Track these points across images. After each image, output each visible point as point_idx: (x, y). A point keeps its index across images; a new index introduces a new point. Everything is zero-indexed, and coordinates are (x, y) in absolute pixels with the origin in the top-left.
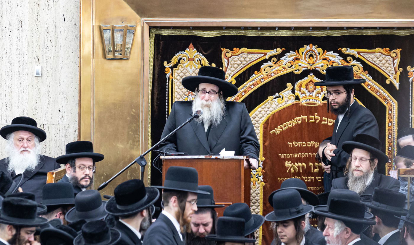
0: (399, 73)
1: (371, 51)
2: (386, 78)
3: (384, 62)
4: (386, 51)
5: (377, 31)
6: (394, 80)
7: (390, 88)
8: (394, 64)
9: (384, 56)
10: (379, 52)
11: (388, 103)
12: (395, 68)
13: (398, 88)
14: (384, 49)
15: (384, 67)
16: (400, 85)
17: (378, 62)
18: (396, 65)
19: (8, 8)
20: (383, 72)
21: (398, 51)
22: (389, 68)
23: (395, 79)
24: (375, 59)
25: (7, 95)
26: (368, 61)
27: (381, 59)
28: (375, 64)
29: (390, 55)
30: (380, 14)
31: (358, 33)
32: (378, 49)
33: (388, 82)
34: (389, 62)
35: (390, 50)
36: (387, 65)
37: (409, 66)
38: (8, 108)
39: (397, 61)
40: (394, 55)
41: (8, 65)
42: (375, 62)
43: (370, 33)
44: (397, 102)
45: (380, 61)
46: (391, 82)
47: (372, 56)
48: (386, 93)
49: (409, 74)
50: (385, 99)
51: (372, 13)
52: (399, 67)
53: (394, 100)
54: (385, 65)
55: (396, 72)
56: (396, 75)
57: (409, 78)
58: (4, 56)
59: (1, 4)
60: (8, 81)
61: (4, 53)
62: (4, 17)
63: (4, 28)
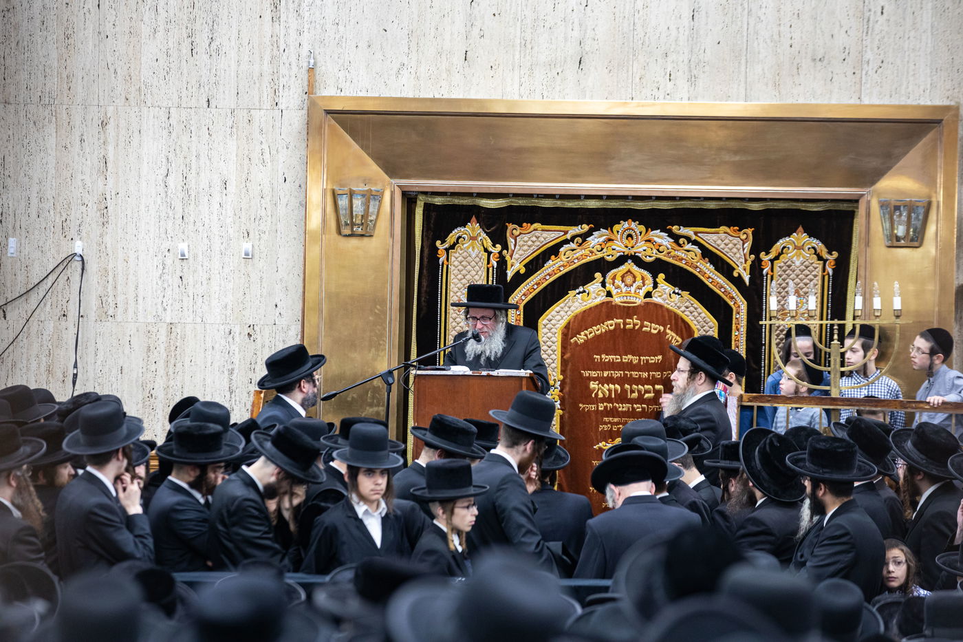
0: (749, 262)
1: (713, 230)
2: (734, 269)
3: (730, 245)
4: (734, 231)
5: (722, 203)
6: (743, 271)
7: (737, 282)
8: (744, 249)
9: (731, 238)
10: (725, 233)
11: (735, 303)
12: (744, 255)
13: (748, 284)
14: (732, 228)
15: (731, 254)
16: (750, 279)
17: (723, 246)
18: (747, 250)
19: (208, 162)
20: (729, 261)
21: (749, 231)
22: (738, 255)
23: (745, 270)
24: (719, 242)
25: (205, 283)
26: (709, 244)
27: (727, 241)
28: (719, 248)
29: (739, 237)
30: (722, 179)
31: (696, 205)
32: (723, 228)
33: (735, 274)
34: (738, 246)
35: (740, 230)
36: (735, 250)
37: (763, 253)
38: (204, 300)
39: (748, 245)
40: (744, 237)
41: (206, 241)
42: (719, 245)
43: (712, 205)
44: (746, 303)
45: (726, 245)
46: (739, 274)
47: (714, 237)
48: (735, 292)
49: (763, 263)
50: (732, 298)
51: (710, 178)
52: (750, 254)
53: (743, 299)
54: (732, 251)
55: (746, 261)
56: (745, 265)
57: (763, 269)
58: (201, 229)
59: (198, 156)
60: (206, 264)
61: (201, 225)
62: (202, 174)
63: (201, 190)
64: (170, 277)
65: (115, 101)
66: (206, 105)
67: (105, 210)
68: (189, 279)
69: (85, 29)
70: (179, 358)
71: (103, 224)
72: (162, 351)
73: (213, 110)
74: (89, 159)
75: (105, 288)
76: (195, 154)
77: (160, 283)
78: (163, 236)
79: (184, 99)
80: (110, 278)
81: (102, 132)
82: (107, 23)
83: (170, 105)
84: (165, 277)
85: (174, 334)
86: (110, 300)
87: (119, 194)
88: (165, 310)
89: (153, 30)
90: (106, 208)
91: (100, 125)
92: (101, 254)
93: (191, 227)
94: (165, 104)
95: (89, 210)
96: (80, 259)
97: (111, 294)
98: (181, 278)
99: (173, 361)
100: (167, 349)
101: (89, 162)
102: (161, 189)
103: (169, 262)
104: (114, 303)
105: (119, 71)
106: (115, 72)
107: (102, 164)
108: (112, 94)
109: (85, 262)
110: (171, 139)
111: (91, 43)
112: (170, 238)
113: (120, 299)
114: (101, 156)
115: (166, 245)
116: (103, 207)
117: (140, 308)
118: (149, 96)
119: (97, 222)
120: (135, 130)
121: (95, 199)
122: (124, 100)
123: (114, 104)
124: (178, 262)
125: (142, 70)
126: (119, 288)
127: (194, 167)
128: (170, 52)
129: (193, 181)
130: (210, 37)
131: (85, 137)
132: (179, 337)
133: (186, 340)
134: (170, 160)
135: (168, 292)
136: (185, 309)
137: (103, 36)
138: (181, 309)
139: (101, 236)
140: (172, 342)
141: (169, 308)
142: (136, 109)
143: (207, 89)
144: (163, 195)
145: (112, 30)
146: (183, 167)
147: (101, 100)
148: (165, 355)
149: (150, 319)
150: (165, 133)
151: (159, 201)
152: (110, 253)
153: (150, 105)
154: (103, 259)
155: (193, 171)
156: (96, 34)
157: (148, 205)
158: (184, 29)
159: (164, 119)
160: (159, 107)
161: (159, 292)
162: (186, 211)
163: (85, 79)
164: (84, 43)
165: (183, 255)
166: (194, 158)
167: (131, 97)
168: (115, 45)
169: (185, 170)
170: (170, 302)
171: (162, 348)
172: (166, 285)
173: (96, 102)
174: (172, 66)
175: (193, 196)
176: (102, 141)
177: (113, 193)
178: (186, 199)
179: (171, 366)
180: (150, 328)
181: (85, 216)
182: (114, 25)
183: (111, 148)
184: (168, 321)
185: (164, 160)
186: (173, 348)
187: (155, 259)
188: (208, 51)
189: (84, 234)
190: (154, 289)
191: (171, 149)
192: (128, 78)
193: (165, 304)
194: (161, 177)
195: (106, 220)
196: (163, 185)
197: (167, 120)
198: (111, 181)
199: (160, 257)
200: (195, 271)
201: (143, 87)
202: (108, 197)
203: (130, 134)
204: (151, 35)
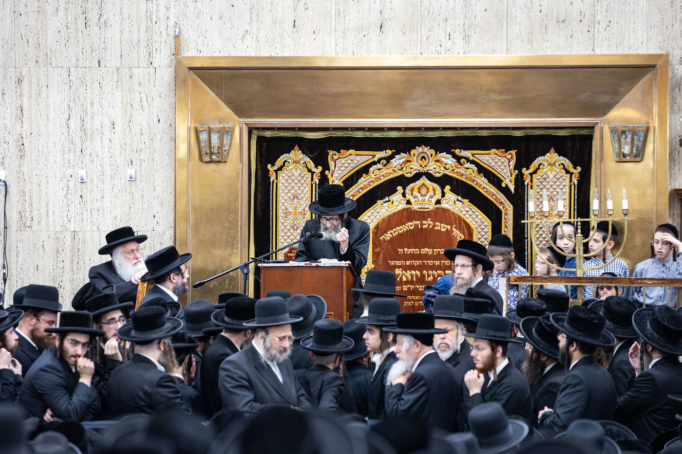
0: (514, 176)
1: (486, 152)
2: (502, 181)
3: (499, 163)
4: (502, 152)
5: (492, 131)
6: (509, 182)
7: (505, 191)
8: (509, 166)
9: (500, 158)
10: (495, 154)
11: (503, 207)
12: (510, 170)
13: (513, 192)
14: (500, 150)
15: (499, 169)
16: (515, 188)
17: (493, 164)
18: (512, 167)
19: (100, 108)
20: (498, 175)
21: (513, 152)
22: (505, 171)
23: (511, 181)
24: (491, 161)
25: (99, 200)
26: (484, 163)
27: (496, 160)
28: (491, 166)
29: (506, 157)
30: (491, 113)
31: (473, 133)
32: (494, 151)
33: (503, 185)
34: (505, 164)
35: (506, 152)
36: (502, 167)
37: (525, 168)
38: (99, 213)
39: (513, 163)
40: (510, 157)
41: (99, 168)
42: (490, 164)
43: (485, 133)
44: (512, 206)
45: (496, 163)
46: (506, 185)
47: (487, 157)
48: (502, 197)
49: (524, 176)
50: (501, 203)
51: (481, 112)
52: (514, 170)
53: (510, 204)
54: (501, 167)
55: (511, 175)
56: (511, 178)
57: (525, 181)
58: (95, 159)
59: (92, 104)
60: (100, 186)
61: (95, 156)
62: (96, 118)
63: (95, 130)
64: (73, 196)
65: (28, 64)
66: (97, 65)
67: (22, 146)
68: (87, 197)
69: (3, 9)
70: (80, 258)
71: (21, 157)
72: (68, 252)
73: (103, 69)
74: (9, 108)
75: (24, 205)
76: (89, 102)
77: (65, 201)
78: (67, 165)
79: (81, 61)
80: (27, 198)
81: (18, 87)
82: (20, 5)
83: (70, 66)
84: (70, 196)
85: (77, 239)
86: (27, 215)
87: (33, 134)
88: (69, 221)
89: (55, 9)
90: (23, 145)
91: (17, 82)
92: (20, 180)
93: (88, 157)
94: (66, 65)
95: (10, 147)
96: (4, 184)
97: (28, 210)
98: (81, 196)
99: (76, 260)
100: (72, 251)
101: (9, 110)
102: (65, 130)
103: (71, 185)
104: (31, 216)
105: (30, 41)
106: (28, 41)
107: (19, 112)
108: (25, 58)
109: (8, 186)
110: (72, 92)
111: (8, 20)
112: (72, 167)
113: (35, 214)
114: (18, 105)
115: (70, 172)
116: (21, 143)
117: (51, 221)
118: (53, 59)
119: (16, 156)
120: (44, 85)
121: (15, 138)
122: (34, 62)
123: (28, 66)
124: (78, 185)
125: (48, 39)
126: (34, 205)
127: (89, 112)
128: (69, 25)
129: (89, 124)
130: (99, 13)
131: (5, 91)
132: (80, 242)
133: (85, 244)
134: (71, 108)
135: (72, 208)
136: (85, 221)
137: (18, 14)
138: (81, 221)
139: (20, 166)
140: (75, 246)
141: (72, 220)
142: (44, 69)
143: (98, 53)
144: (66, 134)
145: (25, 10)
146: (81, 112)
147: (17, 62)
148: (70, 255)
149: (58, 229)
150: (67, 87)
151: (63, 139)
152: (27, 179)
153: (55, 66)
154: (21, 183)
155: (89, 116)
156: (12, 13)
157: (54, 141)
158: (79, 8)
159: (65, 76)
160: (61, 67)
161: (64, 208)
162: (84, 146)
163: (5, 47)
164: (3, 20)
165: (82, 179)
166: (89, 105)
167: (40, 60)
168: (27, 21)
169: (82, 115)
170: (73, 215)
171: (68, 251)
172: (70, 203)
173: (13, 65)
174: (70, 36)
175: (89, 134)
176: (18, 94)
177: (28, 133)
178: (84, 137)
179: (75, 263)
180: (58, 235)
181: (7, 151)
182: (26, 5)
183: (25, 99)
184: (72, 229)
185: (66, 108)
186: (76, 250)
187: (61, 182)
188: (98, 24)
189: (6, 165)
190: (61, 205)
191: (72, 99)
192: (37, 46)
193: (69, 217)
194: (64, 121)
195: (23, 154)
196: (66, 126)
197: (68, 77)
198: (26, 124)
199: (65, 181)
200: (91, 192)
201: (49, 52)
202: (24, 137)
203: (40, 88)
204: (55, 13)
